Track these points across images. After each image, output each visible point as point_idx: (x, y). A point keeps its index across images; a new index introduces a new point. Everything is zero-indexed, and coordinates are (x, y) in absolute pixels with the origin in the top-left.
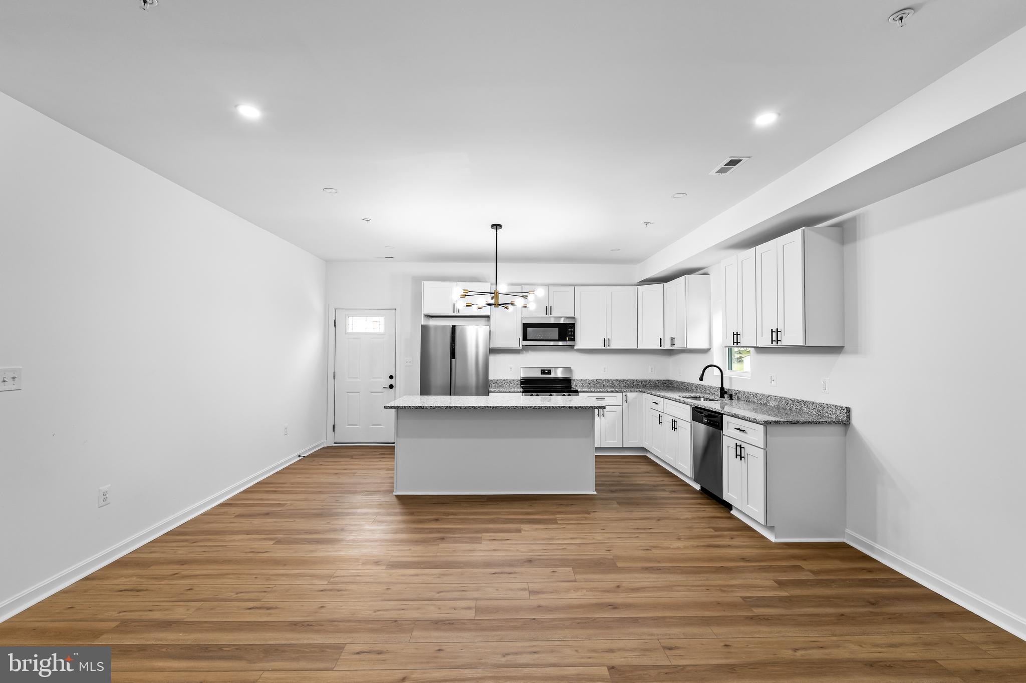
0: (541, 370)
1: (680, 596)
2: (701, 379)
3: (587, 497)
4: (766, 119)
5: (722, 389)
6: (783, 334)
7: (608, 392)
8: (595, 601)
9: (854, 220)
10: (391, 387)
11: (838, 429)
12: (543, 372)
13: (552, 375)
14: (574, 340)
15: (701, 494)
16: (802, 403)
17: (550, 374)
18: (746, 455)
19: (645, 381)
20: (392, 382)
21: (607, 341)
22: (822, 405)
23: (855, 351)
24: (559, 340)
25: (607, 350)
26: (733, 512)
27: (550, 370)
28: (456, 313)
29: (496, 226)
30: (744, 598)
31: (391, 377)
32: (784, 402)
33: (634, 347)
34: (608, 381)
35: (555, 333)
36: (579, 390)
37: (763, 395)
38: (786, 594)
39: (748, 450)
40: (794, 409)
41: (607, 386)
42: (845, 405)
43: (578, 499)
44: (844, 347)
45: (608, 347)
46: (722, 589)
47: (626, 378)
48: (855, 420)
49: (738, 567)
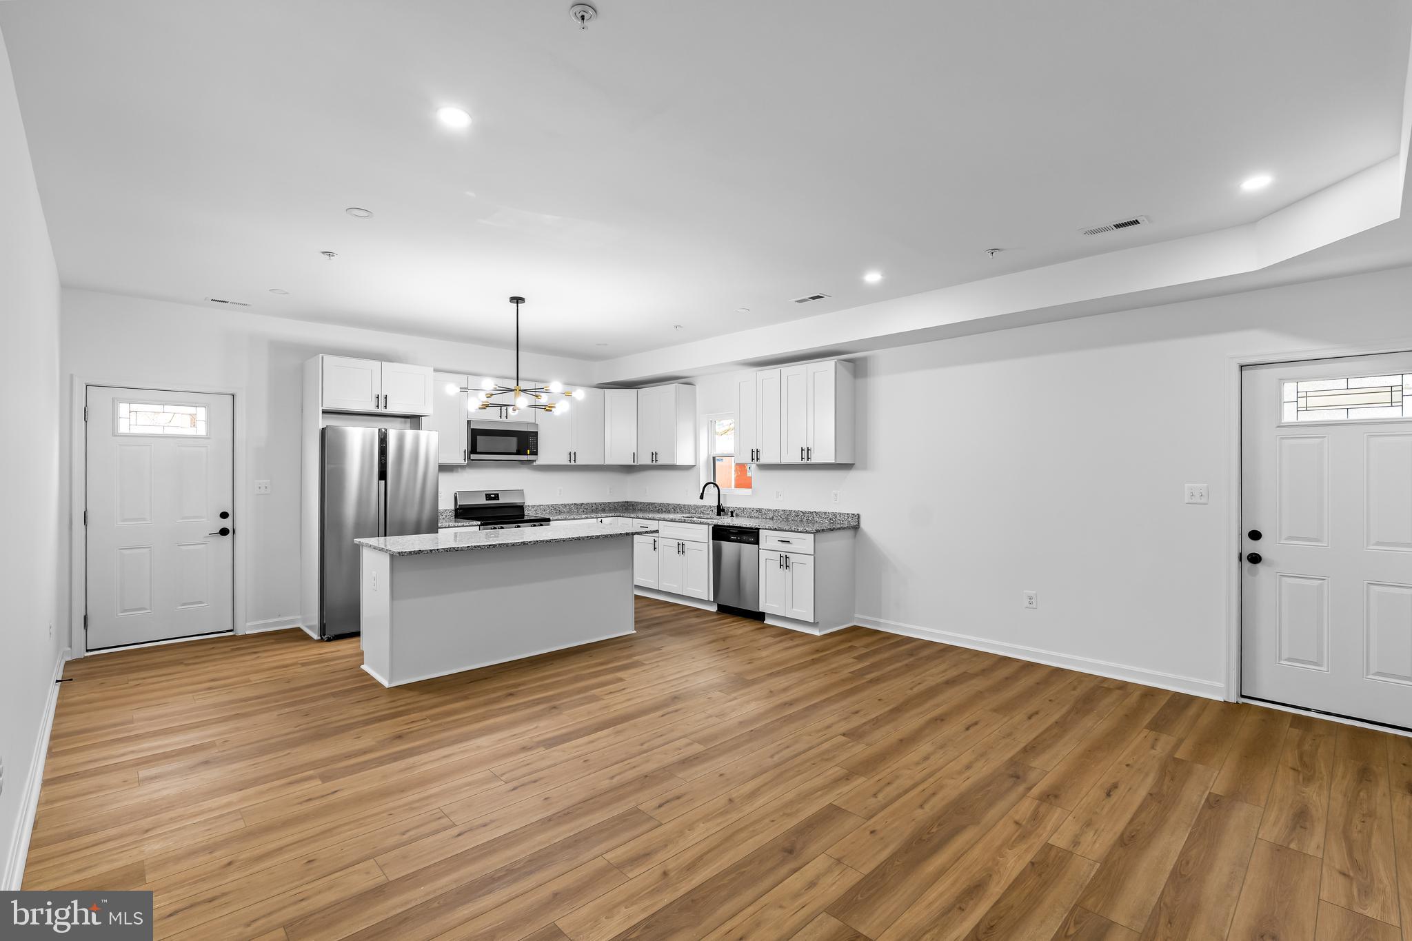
0: (486, 495)
1: (815, 684)
2: (702, 497)
3: (623, 638)
4: (873, 277)
5: (719, 506)
6: (812, 452)
7: (582, 518)
8: (771, 705)
9: (865, 359)
10: (224, 532)
11: (850, 533)
12: (488, 497)
13: (502, 501)
14: (535, 453)
15: (718, 614)
16: (814, 514)
17: (498, 499)
18: (791, 564)
19: (604, 504)
20: (227, 523)
21: (572, 455)
22: (834, 515)
23: (864, 467)
24: (518, 453)
25: (572, 468)
26: (768, 621)
27: (498, 494)
28: (382, 410)
29: (517, 300)
30: (852, 672)
31: (224, 515)
32: (794, 514)
33: (600, 462)
34: (565, 506)
35: (513, 443)
36: (551, 518)
37: (769, 510)
38: (867, 664)
39: (793, 558)
40: (804, 520)
41: (564, 512)
42: (856, 513)
43: (605, 645)
44: (854, 464)
45: (573, 463)
46: (833, 671)
47: (585, 502)
48: (864, 525)
49: (822, 656)
